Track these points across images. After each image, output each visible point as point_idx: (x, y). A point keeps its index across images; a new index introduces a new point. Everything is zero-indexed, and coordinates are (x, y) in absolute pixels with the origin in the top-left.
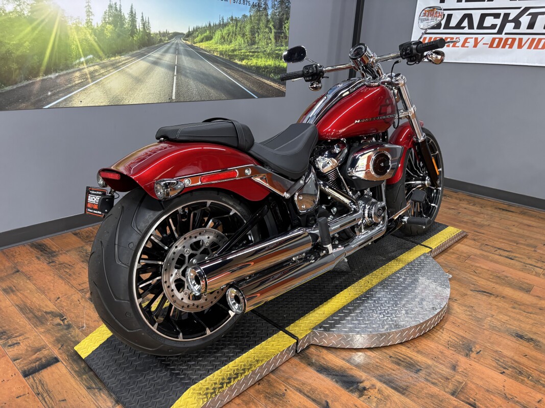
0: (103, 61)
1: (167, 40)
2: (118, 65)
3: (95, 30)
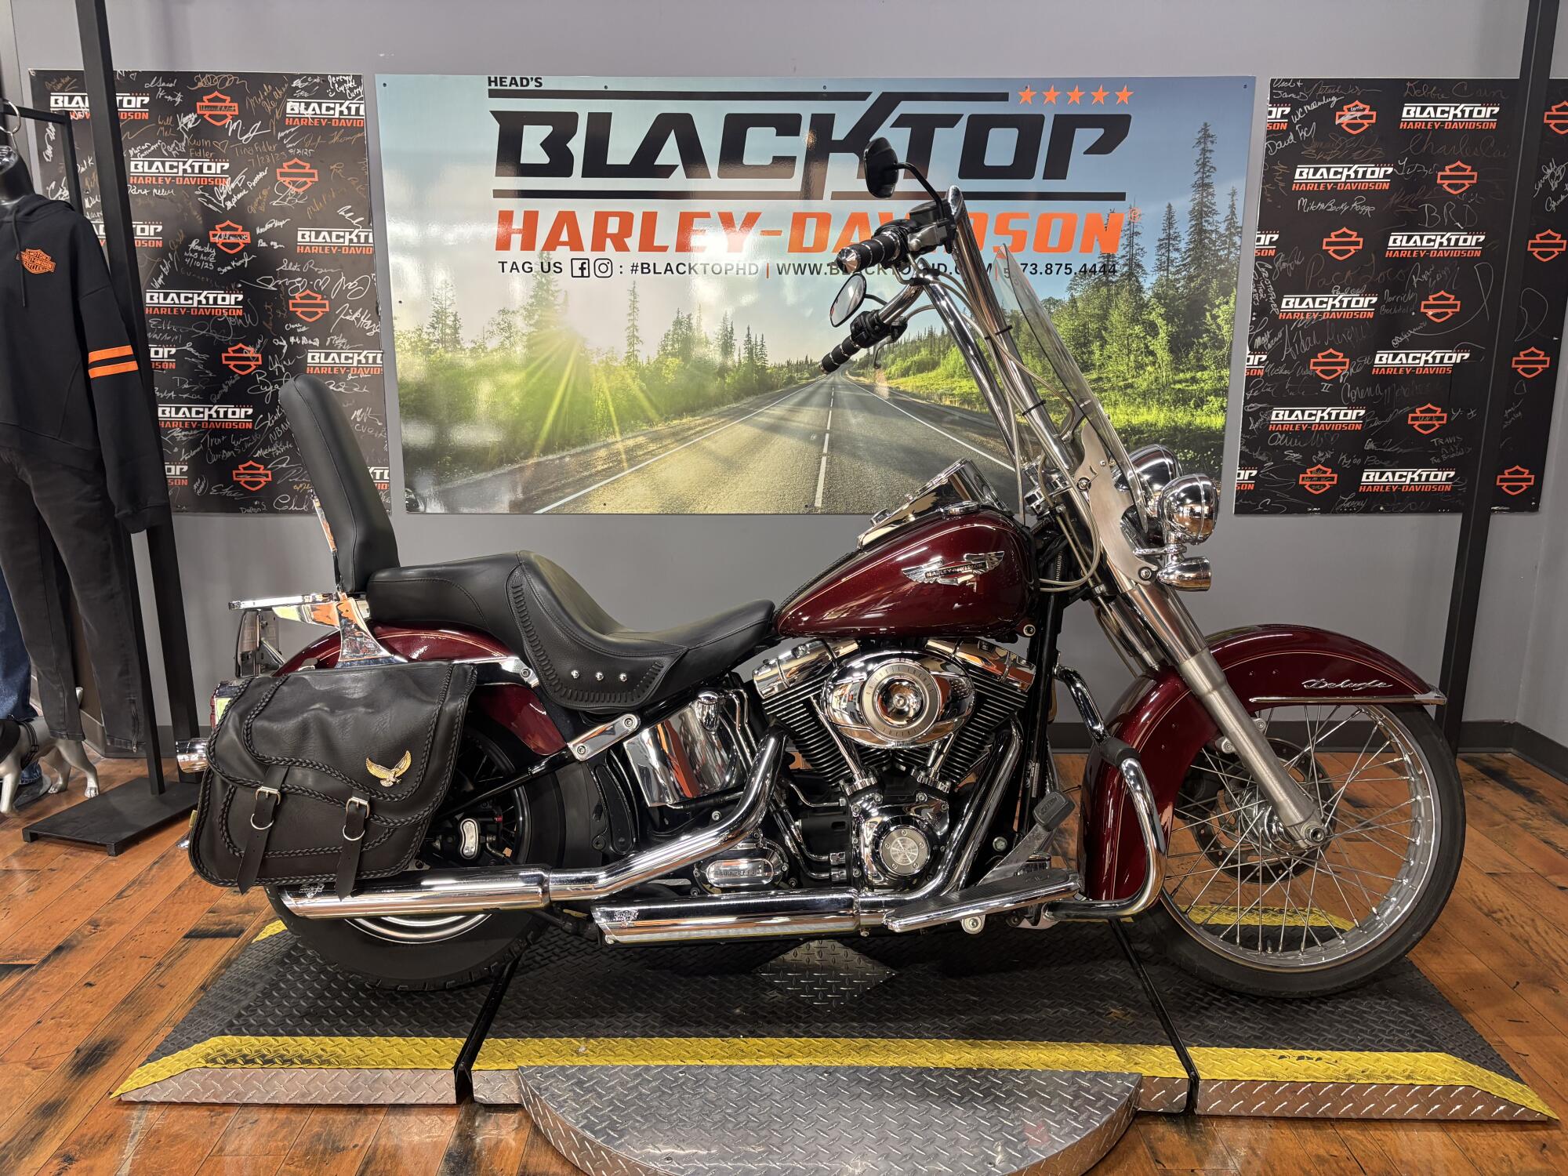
0: (655, 428)
1: (807, 379)
2: (686, 434)
3: (644, 369)
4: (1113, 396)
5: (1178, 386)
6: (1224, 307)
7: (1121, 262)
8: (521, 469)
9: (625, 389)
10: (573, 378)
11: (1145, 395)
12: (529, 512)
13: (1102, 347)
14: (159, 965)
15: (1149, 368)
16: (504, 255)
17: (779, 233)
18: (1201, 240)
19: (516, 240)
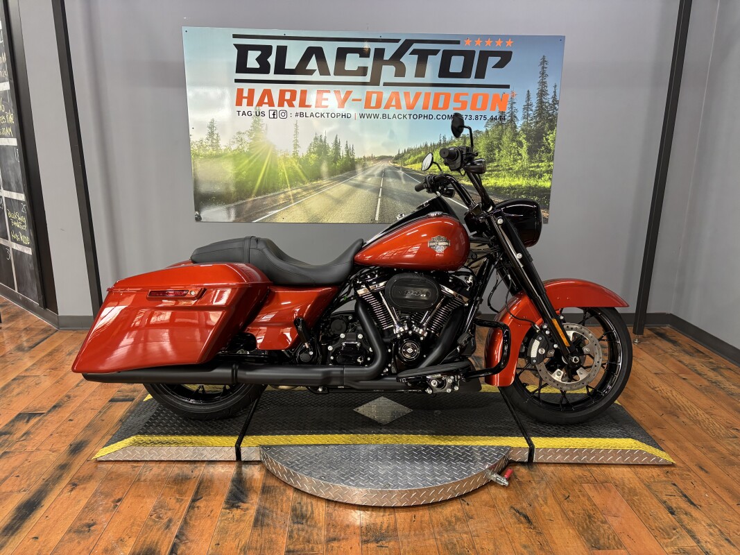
0: (306, 185)
1: (372, 164)
2: (319, 188)
3: (301, 159)
4: (504, 173)
5: (531, 169)
6: (551, 135)
7: (508, 115)
8: (246, 203)
9: (292, 168)
10: (269, 163)
11: (517, 173)
12: (250, 221)
13: (499, 151)
14: (100, 412)
15: (519, 161)
16: (239, 108)
17: (360, 100)
18: (542, 107)
19: (245, 101)
